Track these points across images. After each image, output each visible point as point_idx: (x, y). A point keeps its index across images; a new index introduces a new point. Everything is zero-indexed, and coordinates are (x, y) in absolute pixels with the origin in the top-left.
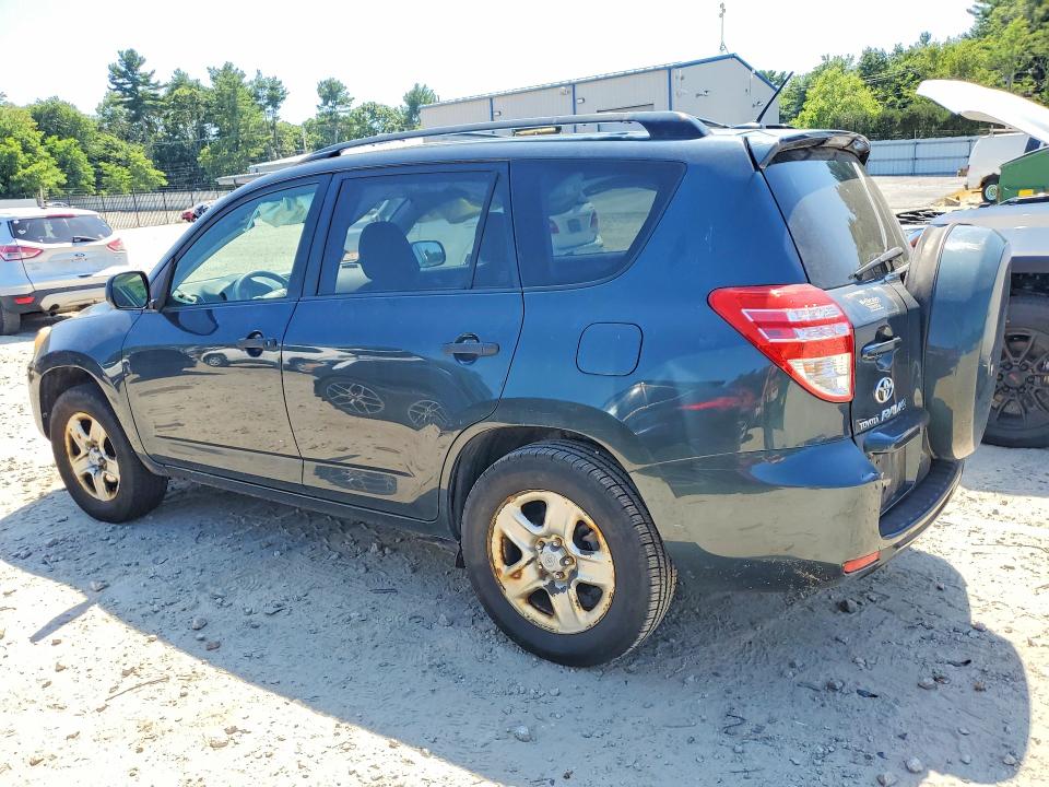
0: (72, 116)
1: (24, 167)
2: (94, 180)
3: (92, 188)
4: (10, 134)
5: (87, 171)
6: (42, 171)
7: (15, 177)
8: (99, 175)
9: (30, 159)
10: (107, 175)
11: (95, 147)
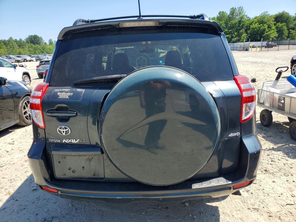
0: (287, 16)
1: (267, 32)
2: (287, 35)
3: (286, 38)
4: (266, 23)
5: (286, 32)
6: (271, 33)
7: (263, 35)
8: (289, 33)
9: (269, 30)
10: (291, 34)
11: (291, 25)
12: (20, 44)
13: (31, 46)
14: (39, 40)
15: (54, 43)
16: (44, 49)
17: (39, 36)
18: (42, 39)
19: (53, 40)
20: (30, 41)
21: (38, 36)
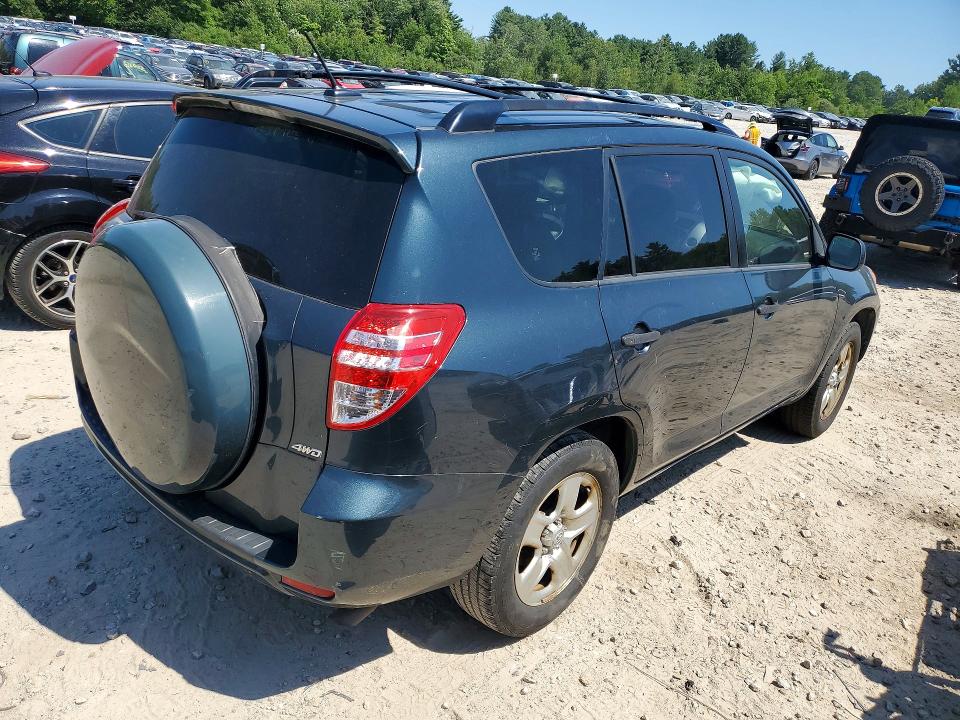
12: (684, 58)
13: (711, 69)
14: (744, 52)
15: (787, 67)
16: (743, 85)
17: (749, 39)
18: (754, 50)
19: (788, 58)
20: (717, 52)
21: (746, 39)
